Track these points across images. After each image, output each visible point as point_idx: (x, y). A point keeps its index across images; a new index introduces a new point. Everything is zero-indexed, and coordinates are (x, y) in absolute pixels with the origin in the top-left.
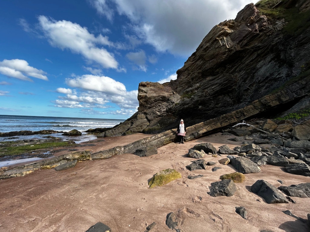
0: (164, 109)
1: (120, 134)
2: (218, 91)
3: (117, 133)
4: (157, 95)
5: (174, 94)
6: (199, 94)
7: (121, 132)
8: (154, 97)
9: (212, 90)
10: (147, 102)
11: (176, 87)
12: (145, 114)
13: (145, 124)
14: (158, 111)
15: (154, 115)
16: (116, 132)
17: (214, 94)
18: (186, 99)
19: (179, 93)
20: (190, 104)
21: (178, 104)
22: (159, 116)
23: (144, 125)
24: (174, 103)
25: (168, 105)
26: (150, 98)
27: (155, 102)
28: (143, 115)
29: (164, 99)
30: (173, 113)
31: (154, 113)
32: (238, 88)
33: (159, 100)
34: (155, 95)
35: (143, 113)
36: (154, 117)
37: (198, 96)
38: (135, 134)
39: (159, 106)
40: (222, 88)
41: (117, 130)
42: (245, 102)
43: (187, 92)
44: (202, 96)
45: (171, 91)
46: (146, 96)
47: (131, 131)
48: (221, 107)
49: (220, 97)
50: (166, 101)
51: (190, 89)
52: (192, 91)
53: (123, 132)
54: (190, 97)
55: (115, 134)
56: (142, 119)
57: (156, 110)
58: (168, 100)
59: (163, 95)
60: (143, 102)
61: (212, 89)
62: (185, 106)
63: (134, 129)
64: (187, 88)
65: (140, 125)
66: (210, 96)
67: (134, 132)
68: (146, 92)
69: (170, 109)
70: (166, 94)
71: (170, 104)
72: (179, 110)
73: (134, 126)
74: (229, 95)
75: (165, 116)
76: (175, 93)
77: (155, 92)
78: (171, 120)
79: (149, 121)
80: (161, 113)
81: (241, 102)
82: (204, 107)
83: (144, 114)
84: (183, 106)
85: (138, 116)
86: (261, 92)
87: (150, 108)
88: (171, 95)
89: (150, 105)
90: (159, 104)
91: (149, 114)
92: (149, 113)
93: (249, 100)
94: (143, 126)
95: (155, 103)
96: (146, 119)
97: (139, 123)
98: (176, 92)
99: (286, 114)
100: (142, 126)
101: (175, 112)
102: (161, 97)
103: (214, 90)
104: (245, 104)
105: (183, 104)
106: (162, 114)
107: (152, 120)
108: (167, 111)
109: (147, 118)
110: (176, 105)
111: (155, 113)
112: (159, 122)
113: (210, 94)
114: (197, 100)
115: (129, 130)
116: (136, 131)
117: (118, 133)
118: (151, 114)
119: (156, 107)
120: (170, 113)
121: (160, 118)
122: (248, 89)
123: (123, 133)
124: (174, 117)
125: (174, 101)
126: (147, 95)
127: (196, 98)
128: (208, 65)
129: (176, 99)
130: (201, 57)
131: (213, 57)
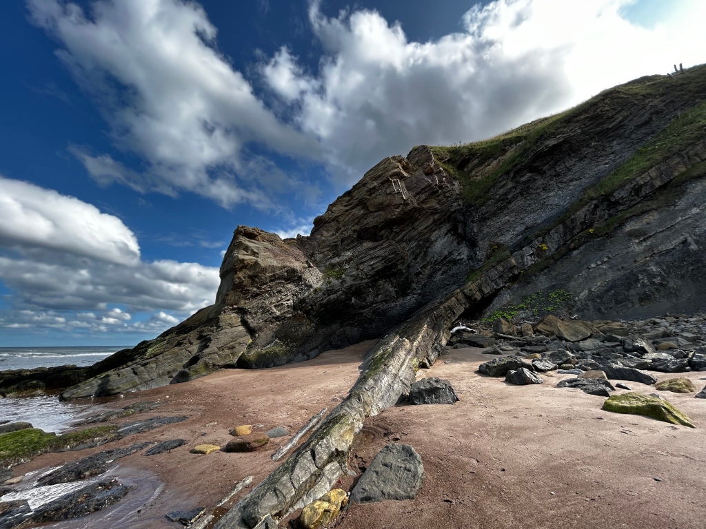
0: (288, 300)
1: (167, 377)
2: (379, 270)
3: (154, 375)
4: (280, 265)
5: (310, 266)
6: (353, 273)
7: (169, 372)
8: (273, 268)
9: (370, 268)
10: (253, 280)
11: (311, 251)
12: (242, 311)
13: (241, 340)
14: (275, 306)
15: (267, 316)
16: (149, 372)
17: (373, 276)
18: (334, 281)
19: (318, 265)
20: (340, 292)
21: (320, 290)
22: (277, 318)
23: (240, 343)
24: (311, 286)
25: (297, 292)
26: (264, 270)
27: (271, 281)
28: (234, 315)
29: (293, 276)
30: (307, 312)
31: (265, 310)
32: (405, 269)
33: (281, 277)
34: (275, 263)
35: (234, 309)
36: (266, 321)
37: (352, 276)
38: (215, 374)
39: (280, 292)
40: (386, 266)
41: (154, 365)
42: (414, 294)
43: (333, 266)
44: (357, 278)
45: (304, 259)
46: (256, 263)
47: (206, 365)
48: (381, 302)
49: (381, 282)
50: (294, 282)
51: (337, 260)
52: (340, 264)
53: (174, 370)
54: (340, 278)
55: (146, 382)
56: (231, 326)
57: (271, 303)
58: (300, 278)
59: (292, 265)
60: (244, 278)
61: (371, 265)
62: (332, 296)
63: (213, 356)
64: (331, 258)
65: (228, 345)
66: (368, 278)
67: (216, 367)
68: (254, 254)
69: (302, 301)
70: (297, 265)
71: (302, 289)
72: (321, 304)
73: (213, 347)
74: (391, 281)
75: (289, 318)
76: (312, 265)
77: (276, 256)
78: (304, 328)
79: (251, 331)
80: (282, 312)
81: (407, 295)
82: (359, 300)
83: (237, 313)
84: (329, 295)
85: (222, 317)
86: (435, 280)
87: (255, 296)
88: (305, 268)
89: (258, 288)
90: (279, 288)
91: (251, 313)
92: (253, 311)
93: (419, 291)
94: (237, 346)
95: (271, 284)
96: (241, 328)
97: (227, 339)
98: (313, 262)
99: (489, 313)
100: (233, 347)
101: (312, 309)
102: (287, 271)
103: (373, 269)
104: (413, 297)
105: (329, 292)
106: (284, 313)
107: (260, 329)
108: (295, 307)
109: (244, 323)
110: (315, 291)
111: (268, 311)
112: (277, 335)
113: (367, 275)
114: (351, 285)
115: (200, 363)
116: (221, 363)
117: (159, 376)
118: (256, 313)
119: (271, 295)
120: (299, 312)
121: (278, 323)
122: (420, 273)
123: (174, 375)
124: (308, 322)
125: (311, 283)
126: (260, 261)
127: (349, 281)
128: (371, 221)
129: (315, 278)
130: (362, 203)
131: (381, 207)
